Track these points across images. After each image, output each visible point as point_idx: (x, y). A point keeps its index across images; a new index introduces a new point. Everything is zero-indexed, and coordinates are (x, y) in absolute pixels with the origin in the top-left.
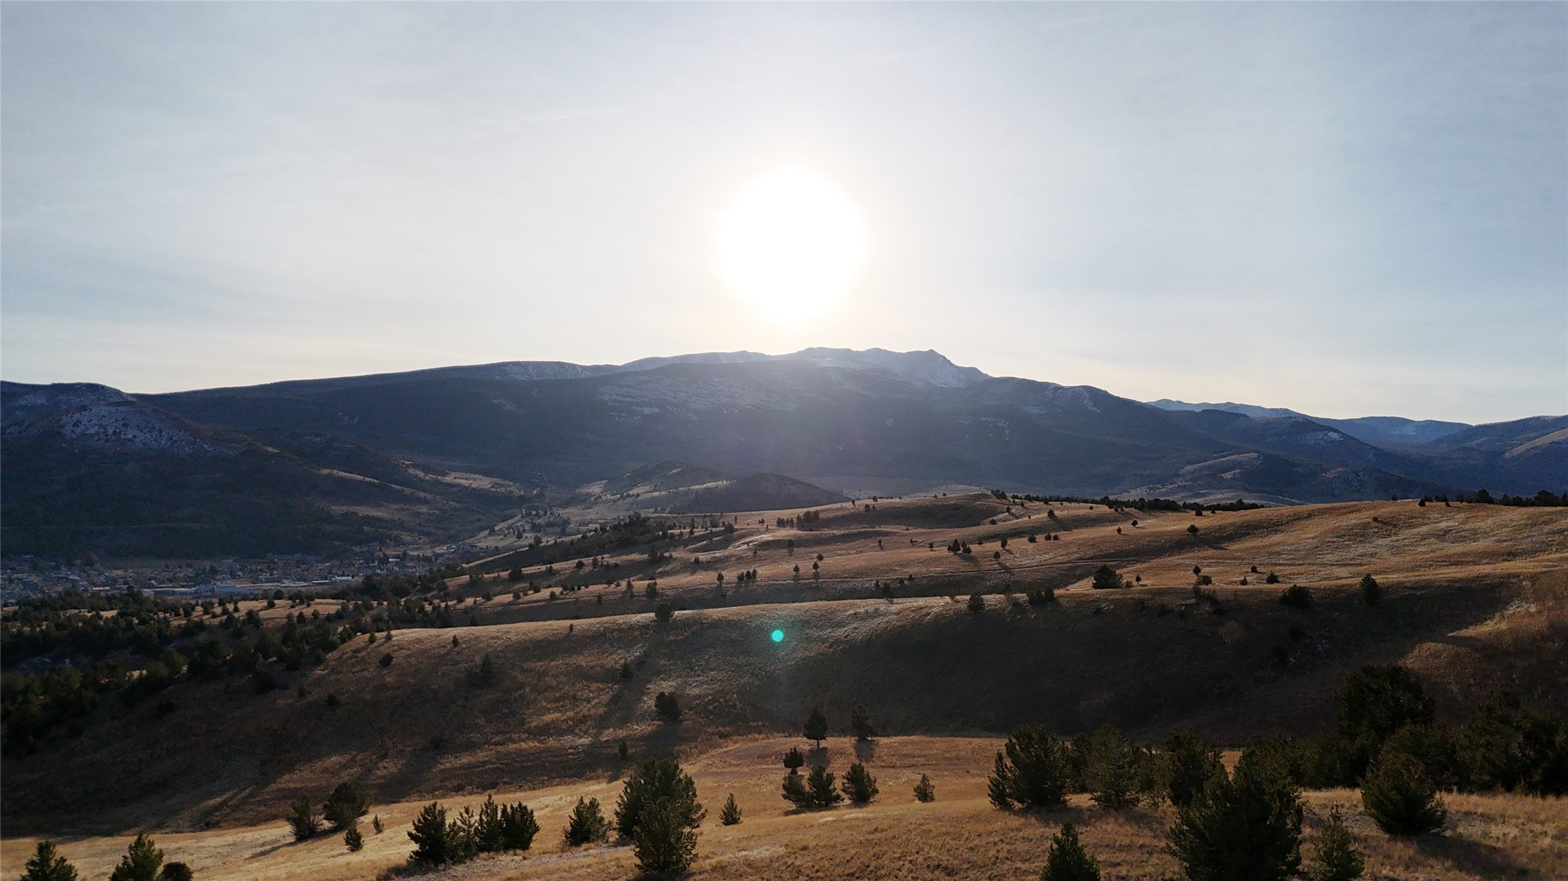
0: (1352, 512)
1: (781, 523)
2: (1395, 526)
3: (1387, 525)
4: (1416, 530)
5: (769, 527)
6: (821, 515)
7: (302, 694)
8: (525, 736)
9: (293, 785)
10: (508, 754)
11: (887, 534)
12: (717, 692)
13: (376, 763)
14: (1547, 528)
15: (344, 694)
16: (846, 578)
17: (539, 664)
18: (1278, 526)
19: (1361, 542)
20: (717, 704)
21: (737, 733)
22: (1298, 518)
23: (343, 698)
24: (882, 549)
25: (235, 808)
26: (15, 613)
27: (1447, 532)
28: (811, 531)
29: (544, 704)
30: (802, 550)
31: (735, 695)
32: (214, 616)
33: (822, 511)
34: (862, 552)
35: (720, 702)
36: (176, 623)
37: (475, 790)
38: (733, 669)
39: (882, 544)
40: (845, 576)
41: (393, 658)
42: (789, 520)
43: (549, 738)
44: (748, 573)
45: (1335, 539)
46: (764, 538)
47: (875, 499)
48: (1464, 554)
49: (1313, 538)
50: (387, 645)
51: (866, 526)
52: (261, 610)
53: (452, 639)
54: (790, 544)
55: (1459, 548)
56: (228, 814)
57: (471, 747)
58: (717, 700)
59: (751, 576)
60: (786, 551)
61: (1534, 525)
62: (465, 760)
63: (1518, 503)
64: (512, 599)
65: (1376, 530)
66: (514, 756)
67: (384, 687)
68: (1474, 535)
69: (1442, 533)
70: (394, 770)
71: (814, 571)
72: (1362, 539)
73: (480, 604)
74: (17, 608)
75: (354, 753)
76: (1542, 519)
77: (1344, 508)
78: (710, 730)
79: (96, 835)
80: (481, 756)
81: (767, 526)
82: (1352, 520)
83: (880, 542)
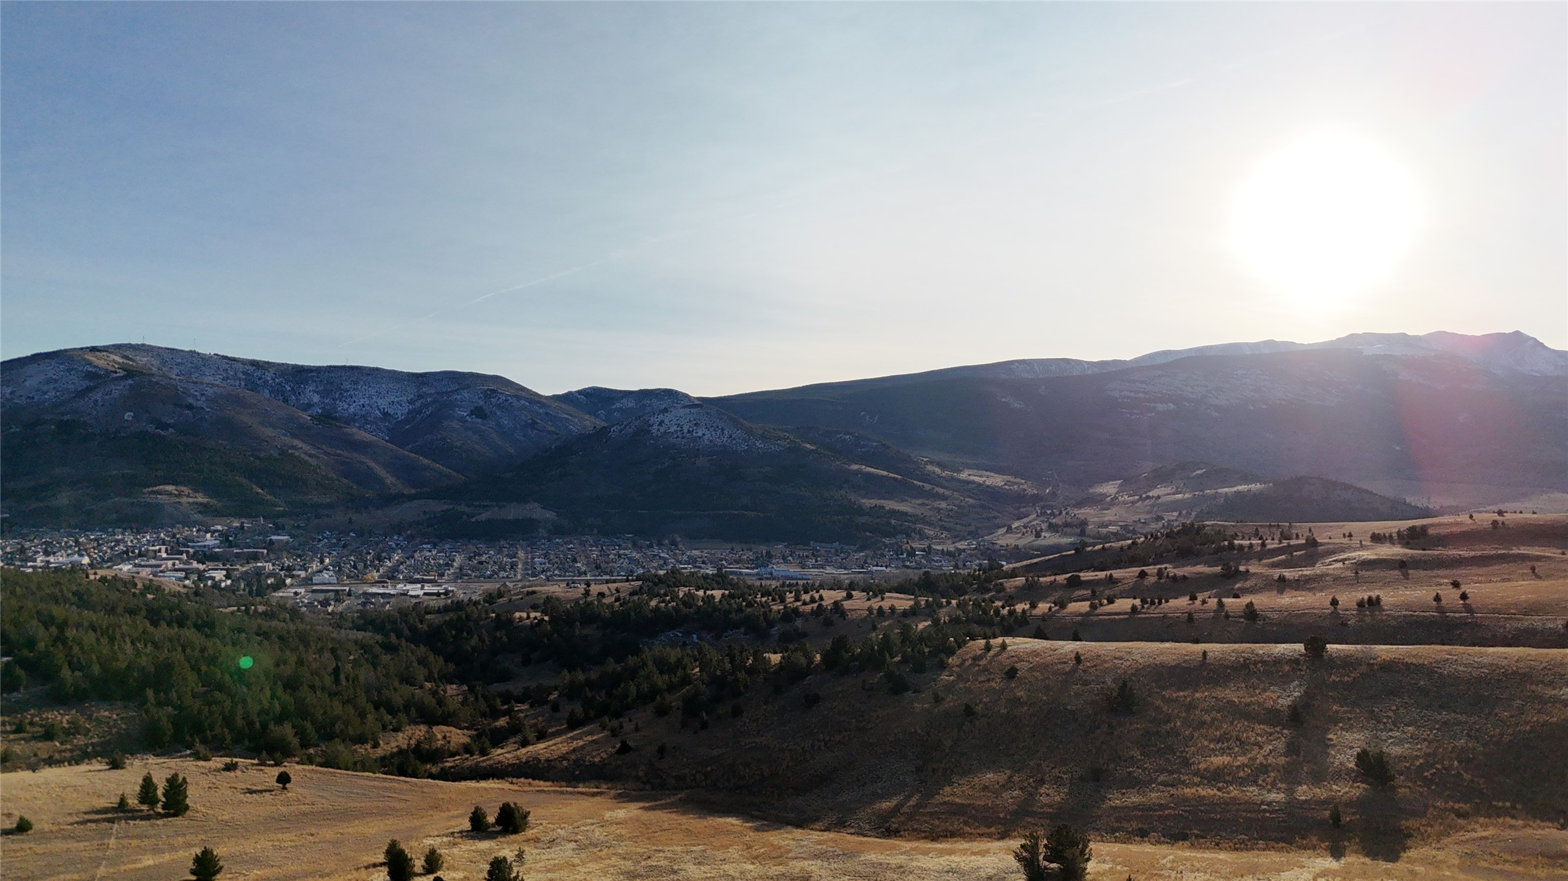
1: (1377, 538)
5: (1363, 543)
6: (1431, 531)
7: (937, 700)
8: (1197, 780)
9: (958, 800)
10: (1185, 800)
11: (1538, 558)
12: (1427, 755)
13: (1036, 789)
15: (977, 704)
16: (1514, 614)
17: (1181, 694)
20: (1434, 770)
21: (1477, 812)
23: (979, 708)
24: (1539, 577)
25: (911, 817)
26: (641, 588)
28: (1424, 550)
29: (1206, 743)
30: (1422, 573)
31: (1456, 763)
32: (805, 603)
33: (1432, 525)
34: (1509, 580)
35: (1437, 769)
36: (775, 608)
37: (1162, 839)
38: (1437, 727)
39: (1536, 571)
40: (1513, 611)
41: (1017, 670)
42: (1387, 535)
43: (1228, 787)
44: (1370, 598)
46: (1363, 555)
47: (1500, 513)
50: (1004, 655)
51: (1496, 546)
52: (842, 600)
53: (1073, 656)
54: (1402, 565)
56: (903, 823)
57: (1132, 783)
58: (1432, 766)
59: (1374, 603)
60: (1397, 572)
62: (1134, 799)
64: (1088, 609)
66: (1195, 803)
67: (1017, 701)
70: (1058, 798)
71: (1462, 602)
73: (1057, 612)
74: (640, 583)
75: (1009, 772)
78: (1438, 804)
79: (788, 824)
80: (1154, 796)
81: (1361, 542)
83: (1533, 569)
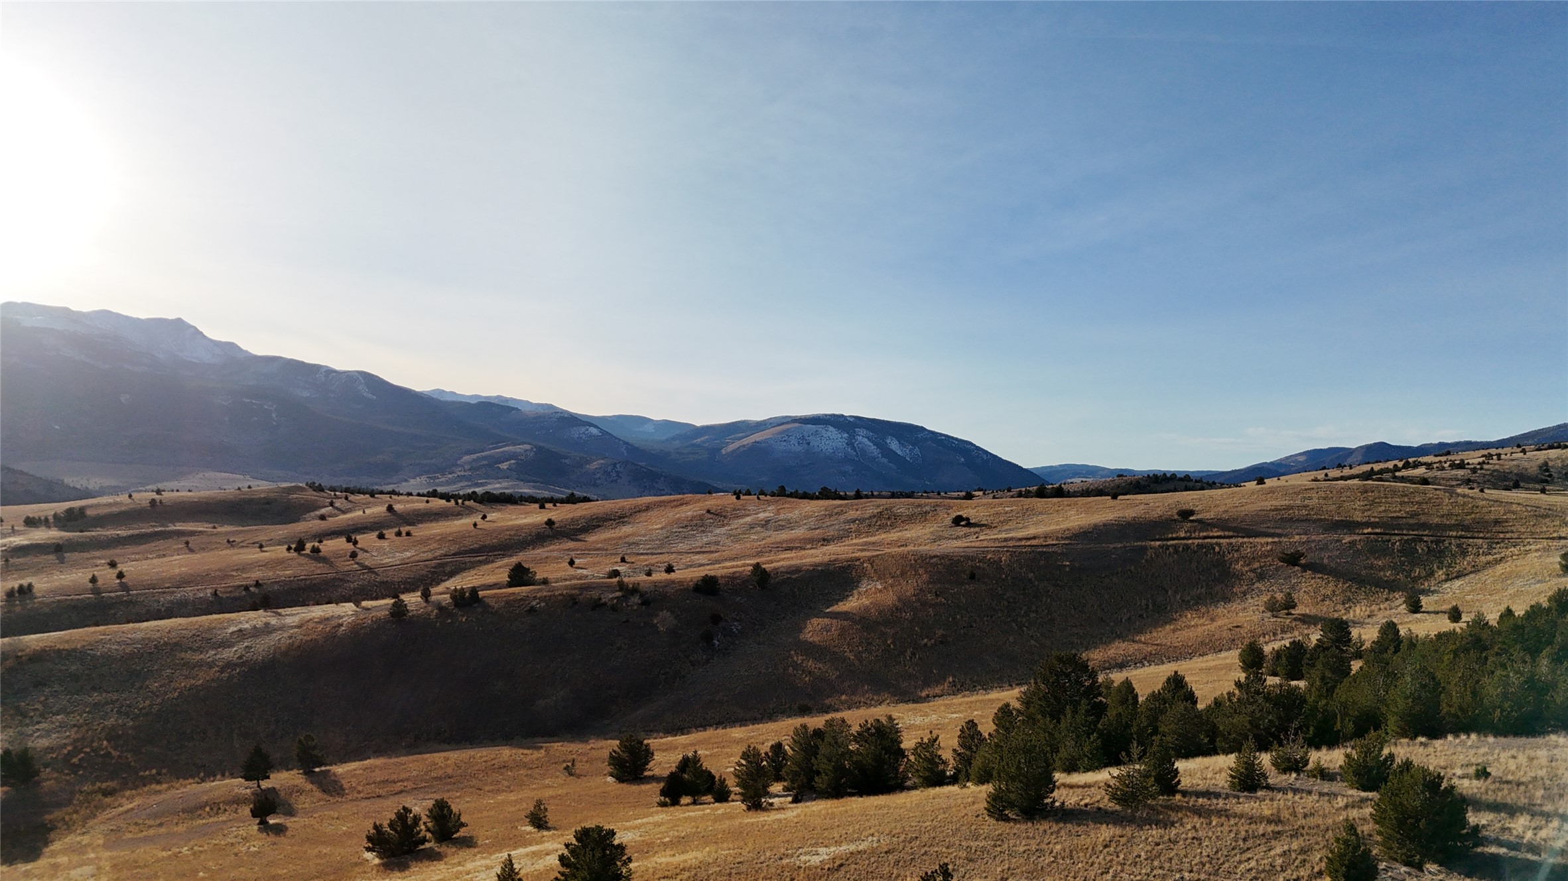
0: (681, 505)
1: (31, 522)
2: (725, 517)
3: (719, 516)
4: (742, 521)
5: (16, 528)
6: (89, 512)
11: (192, 533)
14: (842, 518)
18: (624, 517)
19: (703, 532)
22: (638, 511)
24: (192, 551)
27: (767, 521)
28: (81, 531)
30: (75, 556)
33: (91, 506)
34: (164, 556)
39: (190, 545)
42: (43, 518)
44: (21, 587)
45: (681, 530)
47: (159, 492)
48: (792, 540)
49: (662, 529)
51: (154, 524)
54: (58, 549)
55: (784, 536)
59: (25, 591)
60: (52, 557)
61: (831, 516)
63: (806, 496)
65: (711, 521)
68: (789, 525)
69: (763, 523)
71: (118, 581)
72: (703, 529)
76: (836, 511)
77: (674, 501)
81: (13, 527)
82: (687, 512)
83: (187, 543)
